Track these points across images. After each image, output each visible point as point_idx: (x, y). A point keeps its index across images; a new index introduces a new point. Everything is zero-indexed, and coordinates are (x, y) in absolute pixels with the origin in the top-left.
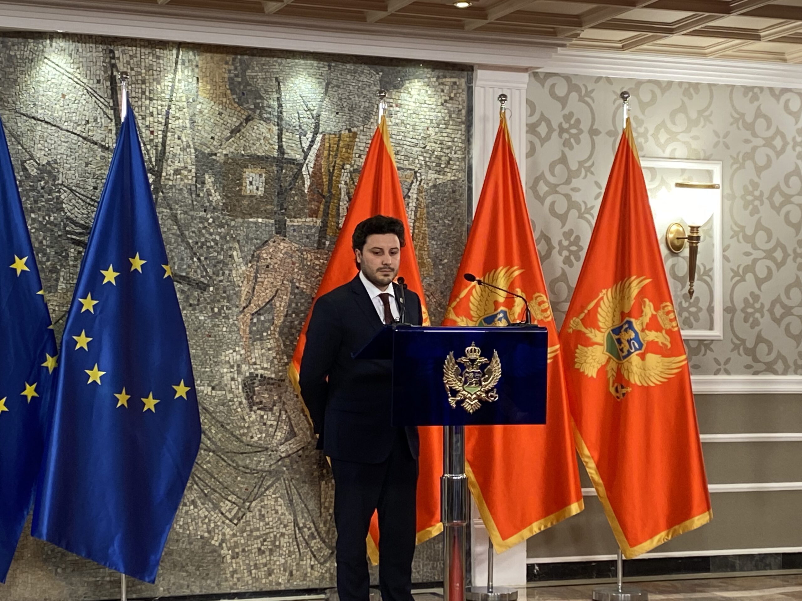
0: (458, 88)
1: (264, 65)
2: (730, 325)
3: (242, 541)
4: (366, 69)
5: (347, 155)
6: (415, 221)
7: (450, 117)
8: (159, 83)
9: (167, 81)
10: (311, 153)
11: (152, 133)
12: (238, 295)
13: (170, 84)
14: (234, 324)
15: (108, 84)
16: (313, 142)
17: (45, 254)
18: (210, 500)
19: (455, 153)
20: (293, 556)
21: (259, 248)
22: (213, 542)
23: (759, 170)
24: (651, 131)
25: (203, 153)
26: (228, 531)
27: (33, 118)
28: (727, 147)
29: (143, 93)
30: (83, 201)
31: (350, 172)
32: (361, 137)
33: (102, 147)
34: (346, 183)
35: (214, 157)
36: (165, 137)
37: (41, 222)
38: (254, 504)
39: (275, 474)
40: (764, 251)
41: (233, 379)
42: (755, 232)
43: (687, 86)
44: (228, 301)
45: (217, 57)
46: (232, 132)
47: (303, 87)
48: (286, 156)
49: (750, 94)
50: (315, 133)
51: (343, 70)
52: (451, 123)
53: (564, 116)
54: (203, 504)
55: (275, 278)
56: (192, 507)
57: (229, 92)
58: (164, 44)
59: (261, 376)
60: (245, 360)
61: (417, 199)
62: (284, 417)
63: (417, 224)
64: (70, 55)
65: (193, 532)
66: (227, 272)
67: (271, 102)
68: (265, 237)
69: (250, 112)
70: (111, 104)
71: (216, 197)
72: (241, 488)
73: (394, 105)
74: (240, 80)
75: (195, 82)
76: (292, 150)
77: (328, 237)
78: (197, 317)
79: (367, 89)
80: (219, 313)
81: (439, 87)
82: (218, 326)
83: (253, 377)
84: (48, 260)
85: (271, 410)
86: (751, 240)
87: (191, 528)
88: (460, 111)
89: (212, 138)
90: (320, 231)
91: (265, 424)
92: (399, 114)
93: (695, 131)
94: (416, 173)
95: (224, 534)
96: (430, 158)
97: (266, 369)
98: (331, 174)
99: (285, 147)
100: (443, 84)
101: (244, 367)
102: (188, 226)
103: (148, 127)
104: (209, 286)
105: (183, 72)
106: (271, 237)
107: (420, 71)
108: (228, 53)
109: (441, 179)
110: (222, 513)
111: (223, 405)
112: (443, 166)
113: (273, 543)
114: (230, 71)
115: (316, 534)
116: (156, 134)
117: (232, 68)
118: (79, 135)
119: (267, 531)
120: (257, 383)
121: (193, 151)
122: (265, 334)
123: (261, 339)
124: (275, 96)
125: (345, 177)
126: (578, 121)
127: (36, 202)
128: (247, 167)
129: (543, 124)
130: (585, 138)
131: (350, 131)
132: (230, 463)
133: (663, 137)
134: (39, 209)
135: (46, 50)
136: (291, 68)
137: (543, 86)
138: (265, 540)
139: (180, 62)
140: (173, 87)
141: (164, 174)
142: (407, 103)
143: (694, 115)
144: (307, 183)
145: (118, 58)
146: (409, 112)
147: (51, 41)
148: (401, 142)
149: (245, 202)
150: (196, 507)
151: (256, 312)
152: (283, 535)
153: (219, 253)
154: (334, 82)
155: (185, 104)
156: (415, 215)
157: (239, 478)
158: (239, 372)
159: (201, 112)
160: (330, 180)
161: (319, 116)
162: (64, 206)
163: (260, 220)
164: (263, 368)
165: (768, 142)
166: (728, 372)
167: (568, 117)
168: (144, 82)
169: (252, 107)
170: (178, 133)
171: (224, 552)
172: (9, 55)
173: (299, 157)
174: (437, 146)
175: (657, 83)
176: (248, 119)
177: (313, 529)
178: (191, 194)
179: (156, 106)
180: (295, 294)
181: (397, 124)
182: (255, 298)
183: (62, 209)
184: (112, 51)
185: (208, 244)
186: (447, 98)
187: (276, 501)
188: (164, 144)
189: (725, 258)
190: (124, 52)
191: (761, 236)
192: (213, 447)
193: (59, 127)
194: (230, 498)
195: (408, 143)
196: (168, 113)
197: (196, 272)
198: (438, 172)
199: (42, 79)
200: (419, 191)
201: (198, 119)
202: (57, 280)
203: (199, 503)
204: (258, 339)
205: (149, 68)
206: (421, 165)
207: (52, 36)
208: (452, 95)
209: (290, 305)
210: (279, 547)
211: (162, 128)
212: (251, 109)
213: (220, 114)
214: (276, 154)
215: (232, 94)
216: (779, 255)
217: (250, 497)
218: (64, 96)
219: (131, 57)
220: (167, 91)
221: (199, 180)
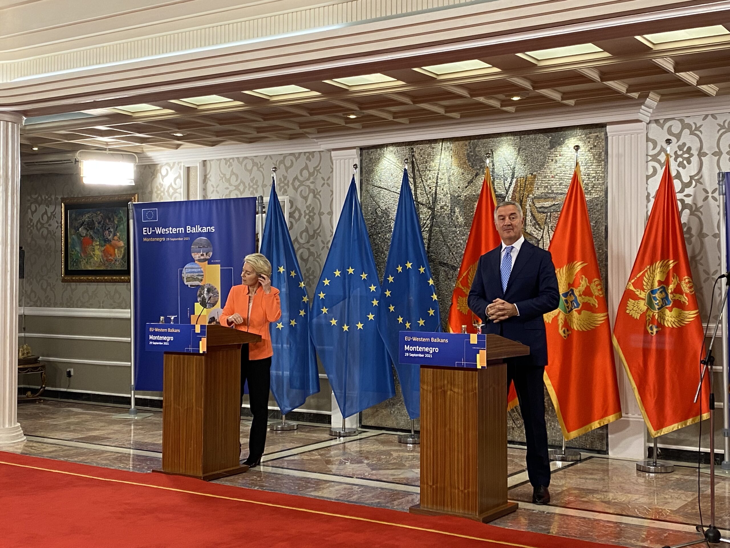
1: (484, 143)
4: (541, 136)
5: (530, 189)
7: (594, 158)
8: (433, 162)
9: (437, 161)
10: (510, 190)
11: (430, 188)
13: (439, 161)
15: (411, 165)
16: (511, 183)
19: (598, 180)
25: (454, 196)
27: (380, 187)
29: (426, 168)
31: (532, 199)
32: (539, 177)
34: (530, 206)
35: (459, 198)
36: (436, 189)
45: (461, 143)
46: (468, 184)
47: (506, 153)
48: (496, 193)
50: (513, 178)
51: (528, 139)
52: (595, 161)
57: (467, 161)
58: (435, 141)
64: (395, 153)
69: (478, 171)
71: (461, 219)
73: (558, 155)
74: (472, 154)
75: (450, 158)
76: (500, 189)
78: (452, 285)
79: (542, 148)
81: (587, 140)
88: (601, 153)
89: (459, 187)
92: (561, 160)
99: (496, 188)
100: (589, 138)
102: (447, 236)
103: (428, 185)
104: (457, 268)
105: (445, 154)
107: (575, 132)
108: (466, 140)
109: (588, 198)
112: (590, 189)
114: (467, 150)
116: (432, 189)
117: (469, 148)
121: (449, 195)
124: (491, 160)
125: (529, 202)
126: (689, 148)
127: (381, 229)
128: (476, 201)
131: (532, 174)
135: (385, 153)
136: (499, 142)
139: (443, 148)
140: (440, 162)
141: (436, 209)
142: (566, 153)
145: (415, 152)
146: (568, 158)
147: (387, 148)
148: (563, 177)
154: (523, 147)
155: (446, 171)
159: (453, 174)
161: (515, 168)
167: (682, 147)
168: (426, 162)
169: (479, 168)
170: (442, 187)
172: (370, 158)
173: (503, 193)
174: (586, 177)
176: (476, 175)
178: (449, 219)
179: (431, 175)
181: (560, 167)
184: (412, 149)
186: (592, 146)
188: (436, 193)
190: (418, 148)
193: (390, 191)
195: (567, 178)
196: (437, 177)
197: (451, 261)
198: (587, 194)
199: (383, 167)
201: (452, 178)
205: (429, 155)
207: (387, 145)
208: (595, 144)
211: (435, 185)
213: (463, 174)
215: (469, 162)
218: (392, 175)
219: (421, 150)
220: (437, 165)
221: (452, 211)
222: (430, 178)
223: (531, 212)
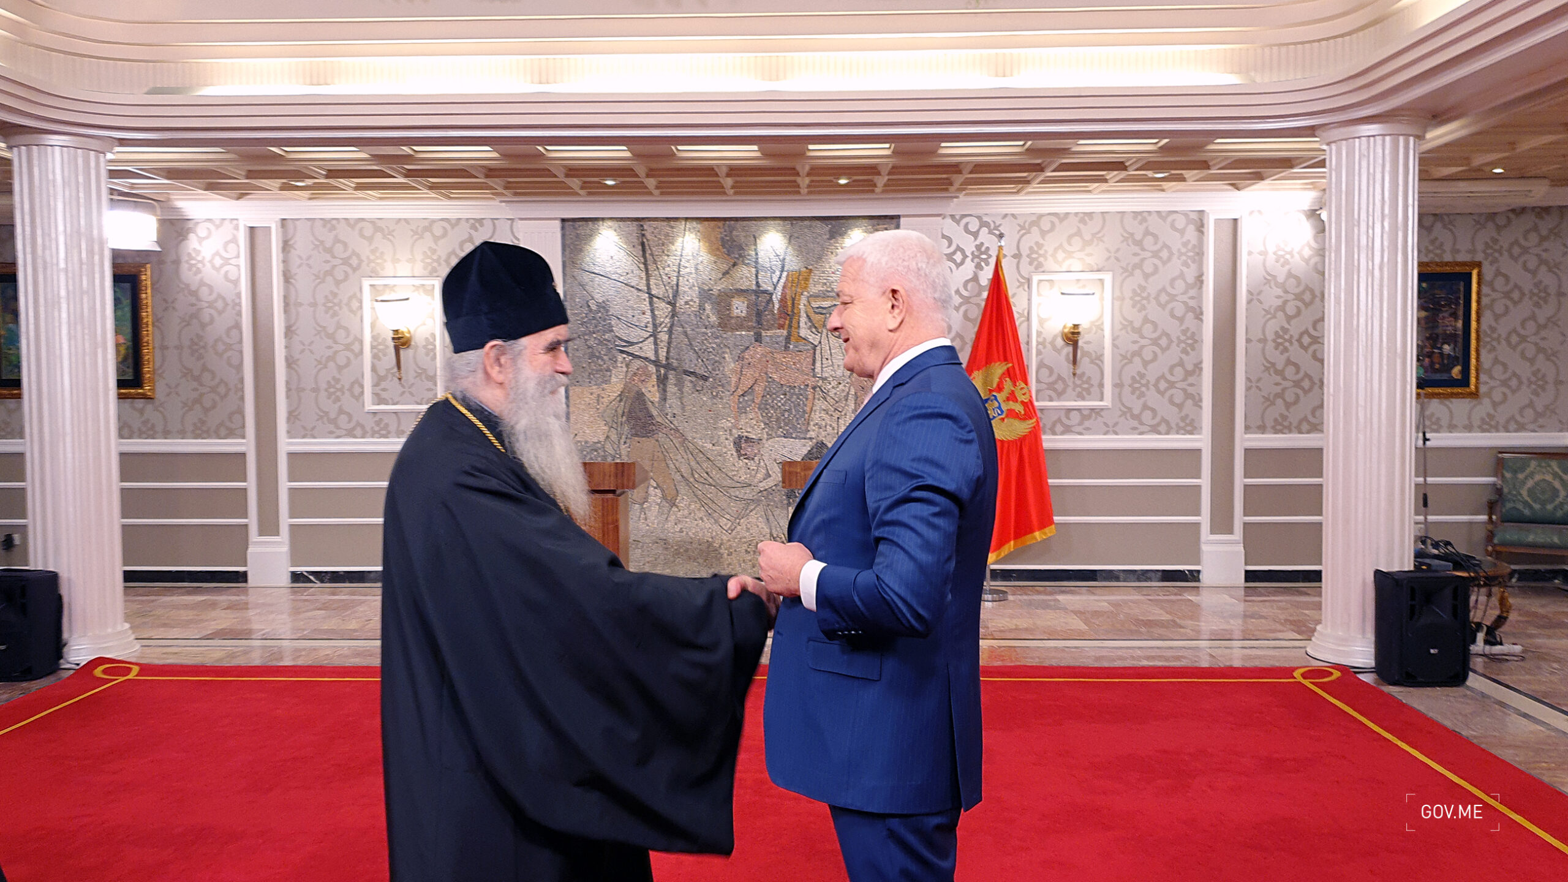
1: (745, 228)
2: (1118, 397)
3: (734, 545)
4: (818, 223)
5: (805, 285)
8: (673, 245)
9: (679, 242)
10: (779, 285)
11: (669, 278)
12: (729, 383)
13: (681, 245)
14: (727, 403)
15: (640, 247)
16: (780, 277)
17: (603, 360)
18: (713, 518)
21: (743, 352)
22: (714, 545)
23: (1146, 276)
24: (1050, 251)
25: (704, 290)
26: (725, 537)
27: (593, 273)
28: (1117, 259)
30: (626, 325)
31: (808, 297)
32: (815, 272)
33: (637, 289)
34: (805, 305)
35: (711, 292)
36: (678, 280)
38: (742, 521)
39: (757, 502)
40: (1150, 339)
41: (727, 439)
42: (1143, 324)
43: (1082, 215)
44: (723, 388)
45: (713, 225)
46: (723, 274)
47: (773, 240)
48: (761, 289)
49: (1140, 217)
50: (782, 271)
51: (802, 227)
53: (977, 246)
54: (708, 520)
55: (755, 372)
56: (700, 522)
57: (721, 247)
58: (676, 220)
59: (746, 437)
60: (735, 426)
62: (762, 464)
64: (616, 231)
65: (701, 538)
66: (721, 368)
67: (751, 252)
68: (747, 344)
69: (736, 260)
70: (643, 261)
71: (713, 319)
72: (733, 511)
74: (728, 238)
75: (698, 242)
76: (766, 284)
77: (792, 342)
78: (702, 399)
79: (819, 238)
80: (717, 396)
82: (716, 404)
83: (740, 437)
85: (753, 459)
86: (1138, 331)
87: (700, 535)
89: (710, 279)
90: (786, 339)
91: (749, 469)
93: (1089, 250)
95: (722, 540)
97: (749, 432)
98: (793, 299)
99: (760, 282)
101: (734, 431)
102: (695, 339)
103: (666, 274)
104: (709, 378)
105: (689, 236)
106: (751, 344)
107: (859, 222)
108: (720, 221)
110: (720, 526)
111: (720, 456)
114: (721, 233)
116: (672, 279)
117: (722, 230)
118: (622, 282)
120: (743, 441)
121: (697, 288)
122: (748, 409)
123: (746, 412)
124: (753, 247)
125: (803, 301)
127: (596, 327)
128: (733, 297)
129: (959, 253)
131: (807, 268)
132: (725, 493)
133: (1060, 255)
134: (598, 331)
135: (599, 229)
136: (764, 227)
139: (687, 230)
140: (683, 246)
141: (678, 305)
143: (1087, 237)
144: (777, 306)
145: (647, 231)
147: (603, 223)
149: (733, 321)
150: (702, 521)
151: (742, 395)
153: (716, 356)
154: (796, 235)
155: (691, 258)
157: (732, 504)
158: (731, 434)
159: (702, 262)
160: (793, 304)
161: (785, 259)
162: (613, 329)
163: (743, 333)
164: (747, 432)
165: (1156, 254)
166: (1116, 433)
167: (979, 247)
168: (663, 245)
169: (737, 256)
170: (687, 277)
171: (721, 551)
172: (577, 235)
173: (771, 288)
175: (1055, 214)
176: (734, 265)
178: (696, 318)
179: (671, 260)
180: (769, 382)
182: (741, 385)
183: (612, 331)
184: (642, 226)
185: (708, 350)
187: (757, 518)
188: (677, 285)
189: (1114, 346)
190: (650, 227)
191: (1147, 330)
192: (714, 483)
193: (609, 278)
194: (725, 517)
196: (680, 264)
197: (700, 369)
199: (598, 247)
201: (700, 267)
202: (610, 376)
203: (705, 519)
204: (743, 412)
205: (667, 235)
207: (603, 219)
209: (765, 390)
211: (676, 274)
212: (736, 258)
213: (715, 262)
214: (754, 287)
215: (723, 249)
216: (1164, 342)
217: (739, 516)
218: (612, 257)
219: (655, 228)
220: (679, 249)
221: (702, 307)
222: (669, 266)
223: (806, 312)
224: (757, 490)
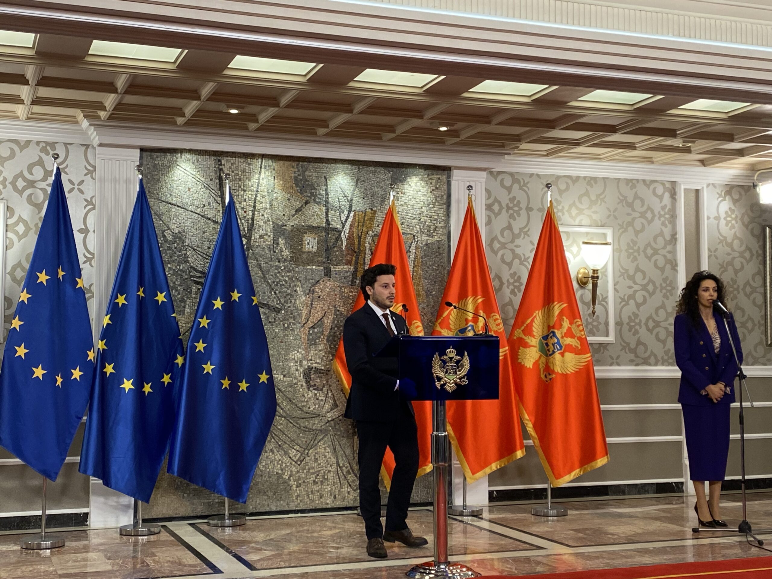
0: (441, 182)
1: (317, 168)
2: (619, 334)
3: (303, 476)
4: (382, 170)
5: (370, 225)
6: (414, 267)
7: (436, 200)
8: (250, 180)
9: (255, 180)
10: (347, 224)
11: (245, 212)
12: (300, 315)
13: (257, 181)
14: (298, 335)
15: (218, 181)
16: (348, 217)
17: (176, 290)
18: (283, 449)
19: (440, 223)
20: (336, 486)
21: (313, 285)
22: (284, 477)
23: (637, 233)
24: (566, 208)
25: (278, 225)
26: (294, 469)
27: (170, 203)
28: (616, 218)
29: (240, 187)
30: (201, 256)
31: (372, 236)
32: (379, 213)
33: (214, 221)
34: (369, 243)
35: (285, 227)
36: (253, 214)
37: (174, 270)
38: (311, 451)
39: (324, 432)
40: (641, 285)
41: (297, 370)
42: (635, 273)
43: (589, 179)
44: (294, 320)
45: (287, 163)
46: (296, 211)
47: (342, 182)
48: (331, 226)
49: (631, 184)
50: (350, 211)
51: (368, 171)
52: (437, 204)
53: (510, 199)
54: (278, 452)
55: (324, 305)
56: (271, 454)
57: (294, 185)
58: (253, 156)
59: (315, 368)
60: (305, 358)
61: (415, 253)
62: (330, 394)
63: (415, 269)
64: (193, 163)
65: (271, 470)
66: (293, 301)
67: (321, 192)
68: (317, 278)
69: (308, 198)
70: (219, 194)
71: (286, 253)
72: (302, 441)
73: (400, 193)
74: (301, 178)
75: (273, 179)
76: (335, 222)
77: (358, 278)
78: (274, 330)
79: (383, 183)
80: (288, 327)
81: (429, 182)
82: (288, 336)
83: (310, 368)
84: (179, 294)
85: (322, 390)
86: (632, 278)
87: (270, 467)
88: (443, 196)
89: (284, 215)
90: (353, 275)
91: (318, 399)
92: (403, 199)
93: (594, 208)
94: (414, 236)
95: (291, 471)
96: (423, 227)
97: (318, 363)
98: (360, 238)
99: (330, 220)
100: (431, 179)
101: (304, 362)
102: (268, 271)
103: (243, 208)
104: (281, 310)
105: (265, 173)
106: (321, 279)
107: (417, 171)
108: (294, 161)
109: (430, 240)
110: (290, 458)
111: (291, 387)
112: (432, 231)
113: (323, 477)
114: (295, 172)
115: (351, 471)
116: (247, 213)
117: (296, 170)
118: (199, 214)
119: (319, 469)
120: (312, 372)
121: (271, 223)
122: (317, 341)
123: (315, 344)
124: (324, 188)
125: (369, 239)
126: (519, 202)
127: (171, 257)
128: (306, 233)
129: (496, 204)
130: (523, 212)
131: (372, 209)
132: (295, 424)
133: (574, 212)
134: (174, 261)
135: (178, 160)
136: (334, 170)
137: (496, 180)
138: (318, 475)
139: (263, 167)
140: (259, 183)
141: (253, 238)
142: (408, 191)
143: (593, 198)
144: (345, 243)
145: (224, 165)
146: (410, 197)
147: (181, 155)
148: (405, 217)
149: (305, 256)
150: (273, 453)
151: (312, 327)
152: (329, 471)
153: (288, 289)
154: (362, 179)
155: (266, 193)
156: (414, 263)
157: (301, 435)
158: (301, 366)
159: (276, 199)
160: (359, 242)
161: (352, 200)
162: (189, 259)
163: (314, 267)
164: (316, 363)
165: (643, 215)
166: (619, 365)
167: (512, 200)
168: (240, 180)
169: (309, 195)
170: (262, 212)
171: (291, 483)
172: (155, 164)
173: (339, 226)
174: (428, 219)
175: (569, 177)
176: (307, 203)
177: (349, 468)
178: (270, 251)
179: (248, 195)
180: (337, 315)
181: (402, 205)
182: (311, 318)
183: (188, 261)
184: (220, 161)
185: (281, 283)
186: (434, 188)
187: (325, 448)
188: (253, 219)
189: (615, 290)
190: (227, 161)
191: (639, 277)
192: (284, 414)
193: (186, 209)
194: (295, 448)
195: (409, 217)
196: (255, 199)
197: (273, 301)
198: (429, 236)
199: (176, 178)
200: (417, 248)
201: (275, 203)
202: (184, 307)
203: (275, 451)
204: (313, 344)
205: (244, 171)
206: (418, 231)
207: (182, 151)
208: (438, 186)
209: (333, 322)
210: (327, 479)
211: (251, 209)
212: (308, 196)
213: (289, 200)
214: (324, 225)
215: (297, 187)
216: (650, 287)
217: (308, 447)
218: (189, 189)
219: (232, 164)
220: (255, 186)
221: (275, 242)
222: (245, 200)
223: (371, 250)
224: (325, 420)
